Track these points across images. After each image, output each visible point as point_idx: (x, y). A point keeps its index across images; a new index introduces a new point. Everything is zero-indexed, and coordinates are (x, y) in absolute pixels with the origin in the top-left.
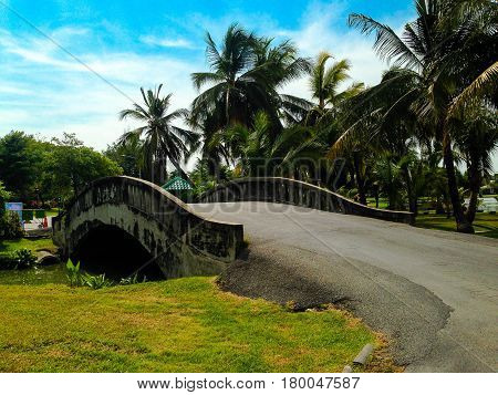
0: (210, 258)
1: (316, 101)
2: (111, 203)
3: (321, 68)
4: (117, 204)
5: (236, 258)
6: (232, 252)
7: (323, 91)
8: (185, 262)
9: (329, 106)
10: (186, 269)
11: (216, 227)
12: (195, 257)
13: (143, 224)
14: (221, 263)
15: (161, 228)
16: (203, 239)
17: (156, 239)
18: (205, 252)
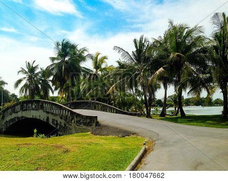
0: (84, 127)
1: (95, 70)
2: (33, 110)
3: (97, 58)
4: (36, 110)
5: (96, 126)
6: (94, 125)
7: (97, 67)
8: (73, 129)
9: (100, 73)
10: (73, 131)
11: (87, 117)
12: (78, 127)
13: (51, 117)
14: (90, 128)
15: (61, 118)
16: (81, 121)
17: (58, 122)
18: (82, 125)
